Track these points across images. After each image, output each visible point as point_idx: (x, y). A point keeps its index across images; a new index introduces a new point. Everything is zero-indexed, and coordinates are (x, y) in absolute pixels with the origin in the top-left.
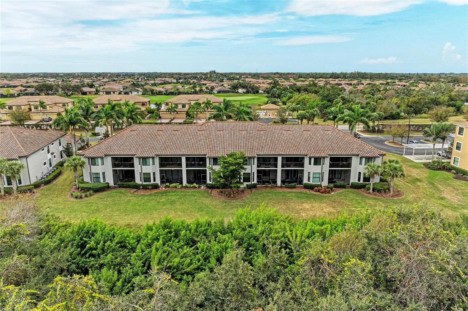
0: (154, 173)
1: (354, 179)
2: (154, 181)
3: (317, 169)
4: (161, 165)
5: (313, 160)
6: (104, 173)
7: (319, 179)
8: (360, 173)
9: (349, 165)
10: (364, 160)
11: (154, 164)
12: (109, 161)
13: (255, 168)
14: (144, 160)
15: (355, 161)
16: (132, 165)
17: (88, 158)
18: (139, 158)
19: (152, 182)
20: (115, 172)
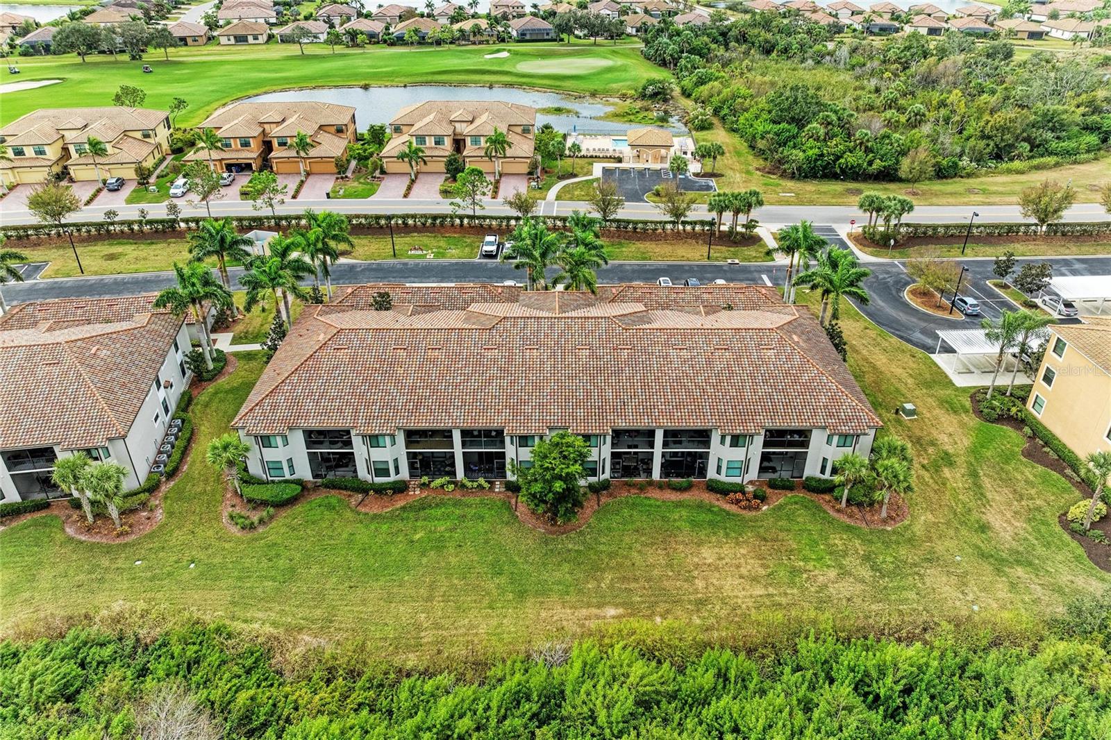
0: (396, 460)
1: (811, 469)
2: (397, 472)
3: (738, 454)
4: (409, 444)
5: (728, 439)
6: (290, 460)
7: (738, 470)
8: (825, 460)
9: (805, 444)
10: (836, 439)
11: (394, 443)
12: (298, 439)
13: (607, 450)
14: (374, 440)
15: (817, 438)
16: (349, 443)
17: (256, 437)
18: (364, 436)
19: (393, 477)
20: (312, 457)
